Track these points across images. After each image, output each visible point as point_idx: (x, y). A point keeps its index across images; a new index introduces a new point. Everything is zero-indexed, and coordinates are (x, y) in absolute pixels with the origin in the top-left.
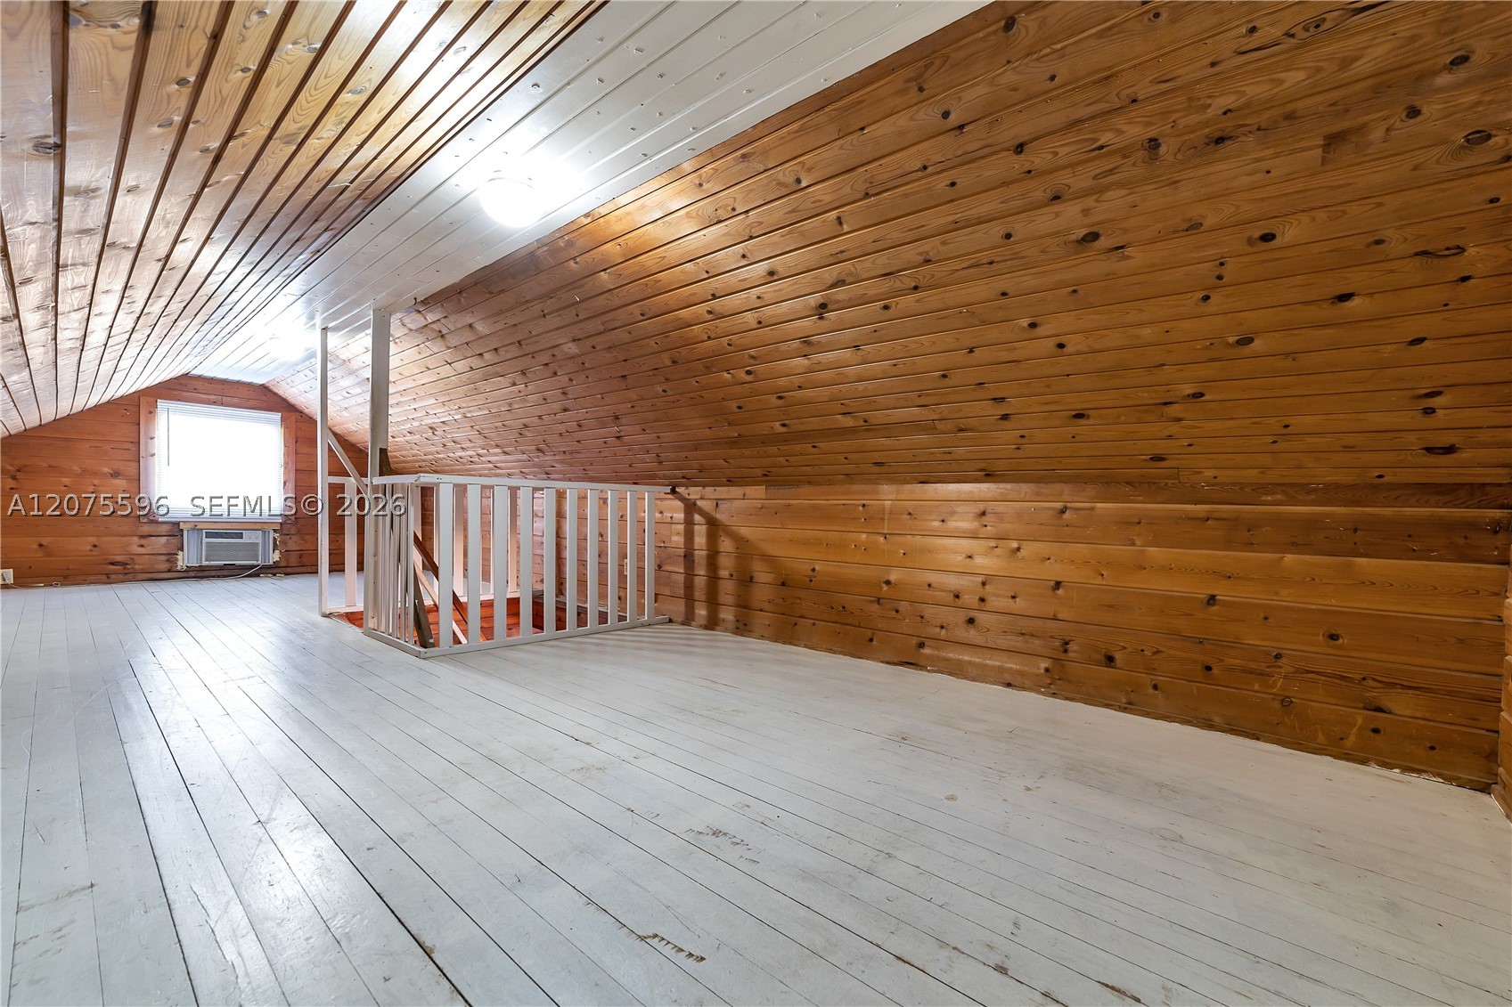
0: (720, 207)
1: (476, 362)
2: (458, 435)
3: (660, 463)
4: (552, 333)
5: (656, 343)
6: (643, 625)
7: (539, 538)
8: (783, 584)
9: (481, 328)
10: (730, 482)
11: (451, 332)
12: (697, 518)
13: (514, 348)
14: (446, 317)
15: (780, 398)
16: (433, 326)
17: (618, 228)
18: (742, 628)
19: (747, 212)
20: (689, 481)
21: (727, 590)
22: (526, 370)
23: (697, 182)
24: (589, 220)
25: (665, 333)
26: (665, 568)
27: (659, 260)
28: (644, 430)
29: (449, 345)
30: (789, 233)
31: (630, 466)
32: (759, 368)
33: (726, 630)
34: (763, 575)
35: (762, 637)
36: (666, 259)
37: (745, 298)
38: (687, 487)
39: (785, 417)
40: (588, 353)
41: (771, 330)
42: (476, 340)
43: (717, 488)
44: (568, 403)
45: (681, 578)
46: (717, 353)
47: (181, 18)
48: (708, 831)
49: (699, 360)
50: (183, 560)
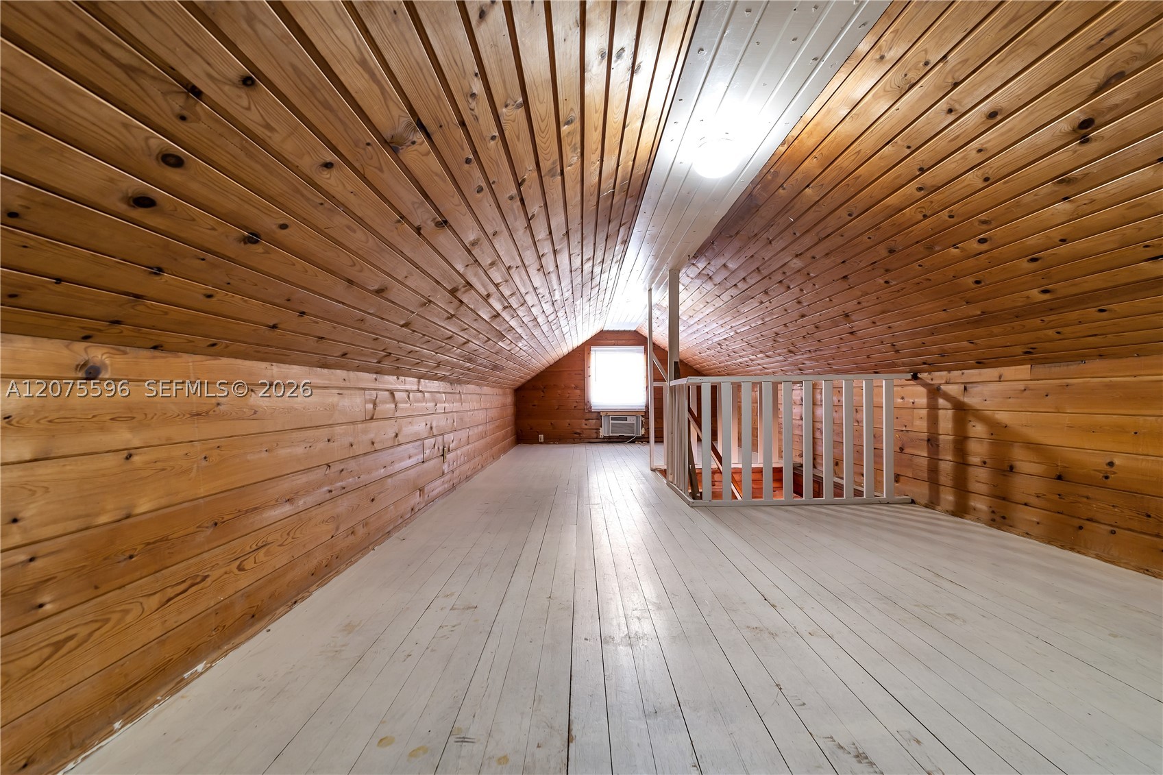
0: (910, 69)
1: (734, 292)
2: (735, 347)
3: (897, 351)
4: (779, 255)
5: (869, 238)
6: (880, 503)
7: (797, 422)
8: (1059, 478)
9: (732, 266)
10: (980, 364)
11: (714, 273)
12: (941, 402)
13: (755, 274)
14: (709, 263)
15: (1034, 260)
16: (703, 272)
17: (811, 142)
18: (1000, 520)
19: (945, 57)
20: (931, 367)
21: (980, 478)
22: (767, 289)
23: (878, 57)
24: (786, 146)
25: (876, 226)
26: (907, 450)
27: (854, 157)
28: (874, 323)
29: (715, 283)
30: (1011, 52)
31: (868, 357)
32: (997, 233)
33: (978, 520)
34: (1026, 464)
35: (1028, 535)
36: (862, 152)
37: (962, 158)
38: (930, 372)
39: (1044, 282)
40: (811, 263)
41: (1005, 183)
42: (730, 275)
43: (965, 371)
44: (803, 310)
45: (924, 462)
46: (937, 230)
47: (437, 122)
48: (852, 750)
49: (917, 242)
50: (603, 432)
